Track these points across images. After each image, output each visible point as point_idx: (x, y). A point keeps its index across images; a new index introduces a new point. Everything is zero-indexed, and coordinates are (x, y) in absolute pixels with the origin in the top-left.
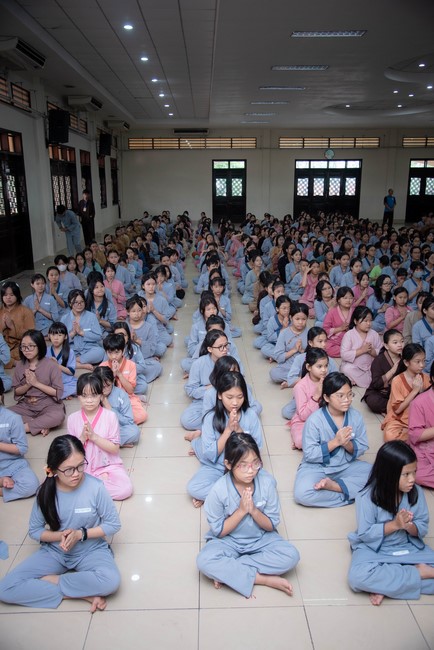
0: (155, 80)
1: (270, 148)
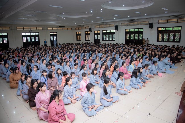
1: (14, 30)
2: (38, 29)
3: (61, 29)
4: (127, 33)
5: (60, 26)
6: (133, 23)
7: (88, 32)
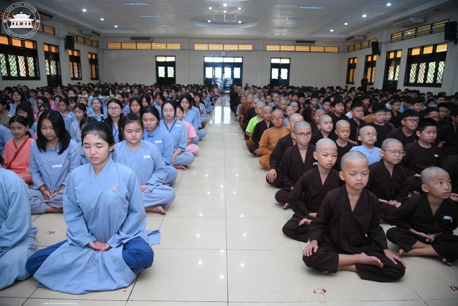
1: (188, 50)
5: (298, 41)
7: (372, 58)
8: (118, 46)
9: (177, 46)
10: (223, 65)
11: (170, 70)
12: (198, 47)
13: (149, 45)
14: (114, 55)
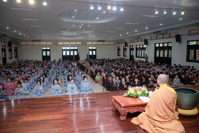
0: (15, 31)
1: (56, 44)
2: (77, 43)
3: (102, 43)
4: (156, 49)
5: (99, 41)
6: (161, 36)
7: (125, 47)
8: (25, 43)
9: (51, 43)
10: (70, 50)
11: (48, 52)
12: (59, 43)
13: (39, 43)
14: (24, 47)
